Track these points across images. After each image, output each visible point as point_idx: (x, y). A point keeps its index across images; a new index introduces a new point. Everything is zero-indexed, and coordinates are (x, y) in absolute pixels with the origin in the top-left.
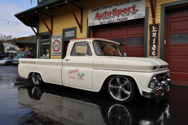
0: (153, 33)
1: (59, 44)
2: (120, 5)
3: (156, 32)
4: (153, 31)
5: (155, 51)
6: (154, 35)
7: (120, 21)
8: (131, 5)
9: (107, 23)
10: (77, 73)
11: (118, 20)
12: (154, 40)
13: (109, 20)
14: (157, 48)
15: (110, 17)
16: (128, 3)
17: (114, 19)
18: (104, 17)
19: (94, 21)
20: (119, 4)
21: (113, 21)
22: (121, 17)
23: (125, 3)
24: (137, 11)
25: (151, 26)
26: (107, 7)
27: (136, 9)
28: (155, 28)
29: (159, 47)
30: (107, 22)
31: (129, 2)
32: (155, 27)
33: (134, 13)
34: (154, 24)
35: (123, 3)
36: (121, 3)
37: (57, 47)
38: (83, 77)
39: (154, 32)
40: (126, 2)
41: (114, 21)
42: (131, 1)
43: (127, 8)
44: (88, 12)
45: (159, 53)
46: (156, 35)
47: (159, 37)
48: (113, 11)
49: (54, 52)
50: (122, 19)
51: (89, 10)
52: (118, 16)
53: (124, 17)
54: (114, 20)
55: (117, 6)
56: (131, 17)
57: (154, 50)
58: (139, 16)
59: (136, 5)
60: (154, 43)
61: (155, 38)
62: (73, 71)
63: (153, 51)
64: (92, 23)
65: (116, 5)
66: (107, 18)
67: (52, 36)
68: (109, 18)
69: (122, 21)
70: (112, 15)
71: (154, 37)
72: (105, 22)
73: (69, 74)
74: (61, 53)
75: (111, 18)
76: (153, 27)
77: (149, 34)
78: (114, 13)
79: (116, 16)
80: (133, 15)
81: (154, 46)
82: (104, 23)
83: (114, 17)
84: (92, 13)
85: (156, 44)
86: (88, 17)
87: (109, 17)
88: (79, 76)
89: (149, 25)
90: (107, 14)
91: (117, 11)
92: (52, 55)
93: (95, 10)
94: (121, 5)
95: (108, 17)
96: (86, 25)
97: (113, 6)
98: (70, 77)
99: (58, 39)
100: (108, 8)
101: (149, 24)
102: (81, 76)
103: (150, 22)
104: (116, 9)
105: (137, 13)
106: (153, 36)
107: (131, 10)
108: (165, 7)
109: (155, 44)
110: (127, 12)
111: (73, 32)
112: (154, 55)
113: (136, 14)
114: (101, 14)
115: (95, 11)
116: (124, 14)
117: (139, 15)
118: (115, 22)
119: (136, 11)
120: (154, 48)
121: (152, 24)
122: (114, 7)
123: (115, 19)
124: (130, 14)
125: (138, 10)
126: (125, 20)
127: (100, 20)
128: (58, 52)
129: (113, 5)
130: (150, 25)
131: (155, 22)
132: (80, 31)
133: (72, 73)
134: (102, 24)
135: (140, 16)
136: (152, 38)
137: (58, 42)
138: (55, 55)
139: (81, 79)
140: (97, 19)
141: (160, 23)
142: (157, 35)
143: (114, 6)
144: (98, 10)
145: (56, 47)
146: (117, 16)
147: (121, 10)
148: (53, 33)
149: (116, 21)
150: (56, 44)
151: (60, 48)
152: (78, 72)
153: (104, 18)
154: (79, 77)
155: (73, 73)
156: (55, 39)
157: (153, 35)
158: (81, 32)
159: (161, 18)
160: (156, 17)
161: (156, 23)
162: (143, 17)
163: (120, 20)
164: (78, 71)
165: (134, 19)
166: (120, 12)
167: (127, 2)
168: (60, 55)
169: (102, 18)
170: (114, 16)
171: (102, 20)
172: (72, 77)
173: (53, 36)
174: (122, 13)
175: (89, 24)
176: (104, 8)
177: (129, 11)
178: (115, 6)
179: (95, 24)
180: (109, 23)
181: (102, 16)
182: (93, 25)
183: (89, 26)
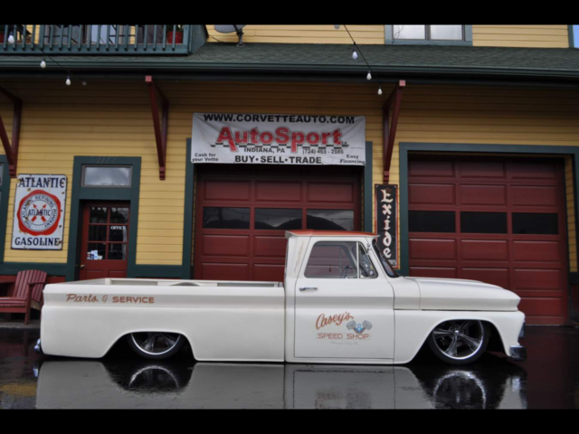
0: (385, 206)
1: (55, 207)
2: (298, 121)
3: (390, 203)
4: (385, 200)
5: (390, 247)
6: (387, 210)
7: (299, 163)
8: (329, 127)
9: (259, 162)
10: (345, 322)
11: (294, 160)
12: (387, 222)
13: (266, 154)
14: (393, 240)
15: (268, 147)
16: (320, 120)
17: (280, 154)
18: (249, 144)
19: (212, 151)
20: (296, 118)
21: (277, 159)
22: (300, 152)
23: (312, 119)
24: (346, 145)
25: (379, 188)
26: (260, 119)
27: (343, 139)
28: (389, 195)
29: (398, 238)
30: (260, 159)
31: (325, 120)
32: (387, 192)
33: (338, 150)
34: (385, 184)
35: (307, 119)
36: (300, 117)
37: (43, 219)
38: (366, 332)
39: (387, 204)
40: (315, 117)
41: (283, 159)
42: (328, 118)
43: (320, 134)
44: (191, 119)
45: (398, 253)
46: (390, 210)
47: (398, 215)
48: (278, 131)
49: (28, 236)
50: (305, 158)
51: (193, 112)
52: (294, 149)
53: (312, 155)
54: (280, 158)
55: (290, 121)
56: (329, 158)
57: (388, 245)
58: (350, 159)
59: (343, 132)
60: (387, 228)
61: (388, 217)
62: (331, 319)
63: (385, 247)
64: (205, 155)
65: (288, 119)
66: (259, 149)
67: (14, 175)
68: (266, 150)
69: (305, 163)
70: (275, 144)
71: (387, 214)
72: (252, 159)
73: (318, 328)
74: (62, 242)
75: (270, 151)
76: (384, 191)
77: (374, 206)
78: (282, 139)
79: (288, 147)
80: (334, 155)
81: (388, 235)
82: (249, 162)
83: (283, 151)
84: (204, 125)
85: (392, 232)
86: (191, 134)
87: (265, 147)
88: (355, 330)
89: (373, 186)
90: (258, 138)
91: (290, 135)
92: (14, 246)
93: (218, 118)
94: (302, 121)
95: (261, 145)
96: (184, 159)
97: (278, 120)
98: (322, 336)
99: (46, 189)
100: (263, 120)
101: (374, 183)
102: (360, 330)
103: (377, 178)
104: (286, 130)
105: (346, 151)
106: (384, 212)
107: (330, 140)
108: (409, 151)
109: (389, 231)
110: (320, 145)
111: (126, 171)
112: (389, 256)
113: (342, 152)
114: (237, 134)
115: (216, 119)
116: (312, 148)
117: (352, 157)
118: (286, 163)
119: (344, 146)
120: (387, 241)
121: (381, 183)
122: (281, 123)
123: (284, 155)
124: (329, 149)
125: (348, 143)
126: (315, 164)
127: (233, 149)
128: (51, 236)
129: (278, 117)
130: (376, 185)
131: (388, 181)
132: (157, 173)
133: (329, 323)
134: (241, 162)
135: (353, 159)
136: (381, 217)
137: (51, 199)
138: (33, 246)
139: (361, 336)
140: (225, 146)
141: (398, 183)
142: (393, 210)
143: (281, 119)
144: (226, 120)
145: (39, 217)
146: (289, 150)
147: (301, 135)
148: (19, 164)
149: (289, 162)
150: (40, 208)
151: (61, 223)
152: (350, 320)
153: (249, 147)
154: (352, 332)
155: (333, 324)
156: (33, 189)
157: (384, 209)
158: (162, 177)
159: (400, 174)
160: (391, 170)
161: (390, 183)
162: (361, 164)
163: (298, 159)
164: (348, 317)
165: (339, 163)
166: (298, 138)
167: (317, 119)
168: (61, 250)
169: (241, 146)
170: (281, 147)
171: (241, 152)
172: (329, 335)
173: (20, 177)
174: (306, 144)
175: (193, 157)
176: (248, 118)
177: (324, 142)
178: (285, 121)
179: (217, 160)
180: (266, 163)
181: (241, 138)
182: (211, 162)
183: (195, 162)
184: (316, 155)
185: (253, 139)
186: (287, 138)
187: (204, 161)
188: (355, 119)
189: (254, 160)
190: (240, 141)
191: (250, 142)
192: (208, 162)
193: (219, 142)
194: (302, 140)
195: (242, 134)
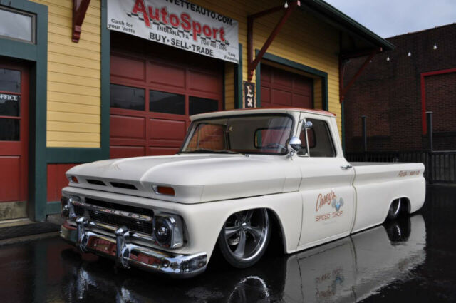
0: (249, 100)
2: (197, 11)
3: (252, 98)
4: (249, 95)
6: (250, 103)
7: (198, 52)
8: (217, 24)
9: (169, 44)
11: (196, 49)
13: (176, 38)
15: (176, 31)
17: (186, 40)
18: (161, 23)
19: (129, 20)
20: (195, 7)
21: (184, 45)
22: (199, 43)
23: (207, 12)
24: (227, 43)
25: (246, 84)
27: (226, 38)
28: (250, 91)
30: (170, 41)
31: (215, 16)
33: (223, 47)
34: (249, 82)
36: (198, 8)
39: (250, 98)
40: (209, 11)
41: (188, 46)
43: (212, 28)
46: (252, 103)
48: (182, 17)
50: (203, 49)
52: (195, 38)
53: (207, 47)
54: (186, 44)
55: (191, 9)
56: (218, 53)
58: (230, 56)
64: (122, 23)
66: (169, 30)
68: (174, 33)
69: (202, 54)
70: (181, 28)
72: (164, 39)
75: (178, 35)
76: (249, 88)
78: (186, 25)
79: (191, 35)
80: (221, 50)
82: (161, 42)
83: (187, 37)
87: (173, 29)
90: (168, 18)
91: (191, 23)
94: (199, 12)
95: (170, 26)
96: (98, 22)
97: (182, 5)
100: (171, 1)
101: (243, 80)
103: (245, 76)
104: (188, 17)
105: (228, 48)
106: (249, 105)
107: (218, 37)
110: (212, 39)
111: (26, 21)
113: (226, 49)
114: (150, 9)
116: (207, 40)
117: (232, 54)
118: (189, 50)
121: (247, 80)
122: (185, 10)
123: (189, 43)
124: (218, 44)
125: (229, 42)
126: (209, 55)
129: (182, 2)
130: (244, 82)
134: (155, 40)
135: (232, 57)
140: (140, 19)
141: (255, 82)
146: (192, 37)
147: (199, 26)
149: (191, 50)
153: (161, 26)
158: (75, 37)
159: (257, 75)
162: (236, 62)
163: (198, 48)
165: (223, 59)
166: (197, 28)
167: (210, 13)
169: (154, 23)
170: (185, 33)
171: (155, 29)
174: (203, 35)
175: (109, 22)
177: (215, 37)
178: (188, 7)
179: (134, 32)
180: (175, 46)
181: (154, 15)
182: (128, 32)
183: (111, 28)
184: (210, 47)
185: (164, 18)
186: (189, 26)
187: (121, 30)
188: (233, 22)
189: (166, 40)
190: (153, 18)
191: (162, 21)
192: (125, 31)
193: (134, 13)
194: (200, 31)
195: (154, 10)
